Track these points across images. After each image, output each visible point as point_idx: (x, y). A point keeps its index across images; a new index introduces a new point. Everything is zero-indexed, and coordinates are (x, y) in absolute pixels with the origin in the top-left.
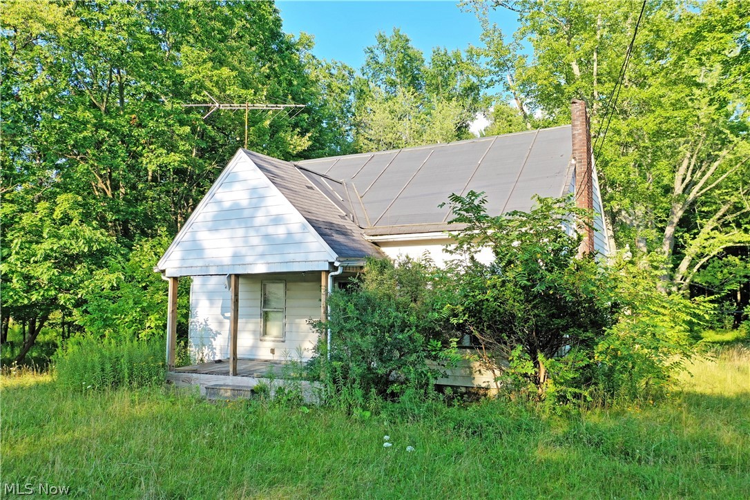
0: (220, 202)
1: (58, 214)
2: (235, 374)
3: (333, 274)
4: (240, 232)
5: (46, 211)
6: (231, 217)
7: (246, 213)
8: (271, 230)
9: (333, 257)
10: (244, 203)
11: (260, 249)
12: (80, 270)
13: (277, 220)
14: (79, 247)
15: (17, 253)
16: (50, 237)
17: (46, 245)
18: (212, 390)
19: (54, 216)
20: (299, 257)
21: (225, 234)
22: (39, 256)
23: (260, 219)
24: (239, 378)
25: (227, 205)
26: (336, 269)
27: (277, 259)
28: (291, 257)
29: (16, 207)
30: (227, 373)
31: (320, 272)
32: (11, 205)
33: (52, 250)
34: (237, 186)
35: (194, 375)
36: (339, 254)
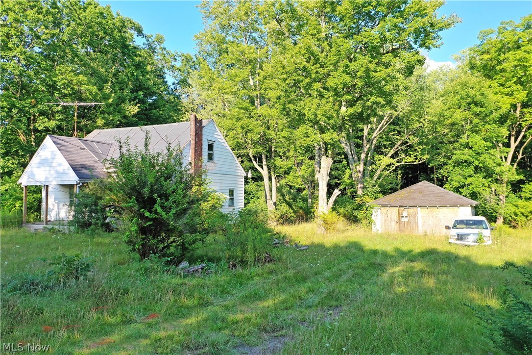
0: (40, 156)
2: (46, 224)
3: (78, 185)
4: (48, 168)
6: (45, 162)
7: (50, 161)
8: (58, 168)
9: (78, 179)
10: (49, 157)
11: (54, 176)
13: (60, 165)
18: (36, 231)
20: (67, 179)
21: (42, 169)
23: (54, 164)
24: (47, 226)
25: (43, 158)
26: (79, 183)
27: (60, 179)
28: (64, 179)
30: (44, 224)
31: (74, 185)
34: (47, 150)
35: (33, 225)
36: (80, 178)
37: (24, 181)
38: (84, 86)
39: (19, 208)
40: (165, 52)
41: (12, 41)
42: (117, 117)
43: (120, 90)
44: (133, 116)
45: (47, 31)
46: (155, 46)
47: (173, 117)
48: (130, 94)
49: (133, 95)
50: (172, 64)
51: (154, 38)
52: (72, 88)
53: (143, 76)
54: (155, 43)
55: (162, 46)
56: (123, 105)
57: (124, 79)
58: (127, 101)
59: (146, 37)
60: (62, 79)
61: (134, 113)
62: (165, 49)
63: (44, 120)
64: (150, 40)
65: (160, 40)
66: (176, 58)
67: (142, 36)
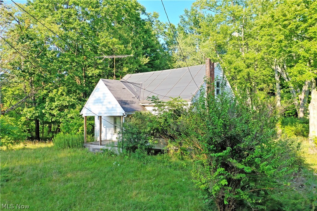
1: (59, 93)
2: (101, 145)
3: (124, 117)
5: (56, 92)
6: (98, 101)
7: (102, 101)
9: (124, 112)
12: (66, 111)
14: (65, 103)
15: (47, 106)
16: (57, 101)
17: (56, 103)
18: (94, 149)
19: (58, 94)
20: (116, 112)
22: (54, 107)
24: (101, 146)
26: (125, 115)
28: (113, 112)
29: (47, 91)
30: (99, 145)
31: (121, 116)
32: (46, 90)
33: (58, 104)
35: (91, 145)
36: (125, 111)
37: (85, 113)
38: (116, 45)
39: (81, 132)
40: (159, 23)
41: (72, 18)
42: (136, 66)
43: (137, 48)
44: (145, 65)
45: (93, 9)
46: (153, 20)
47: (168, 65)
48: (142, 51)
49: (144, 51)
50: (164, 31)
51: (152, 15)
52: (109, 47)
53: (149, 38)
54: (153, 18)
55: (157, 20)
56: (138, 58)
57: (138, 41)
58: (141, 56)
59: (147, 14)
60: (103, 42)
61: (146, 62)
62: (159, 21)
63: (92, 69)
64: (150, 16)
65: (156, 16)
66: (166, 26)
67: (145, 14)
